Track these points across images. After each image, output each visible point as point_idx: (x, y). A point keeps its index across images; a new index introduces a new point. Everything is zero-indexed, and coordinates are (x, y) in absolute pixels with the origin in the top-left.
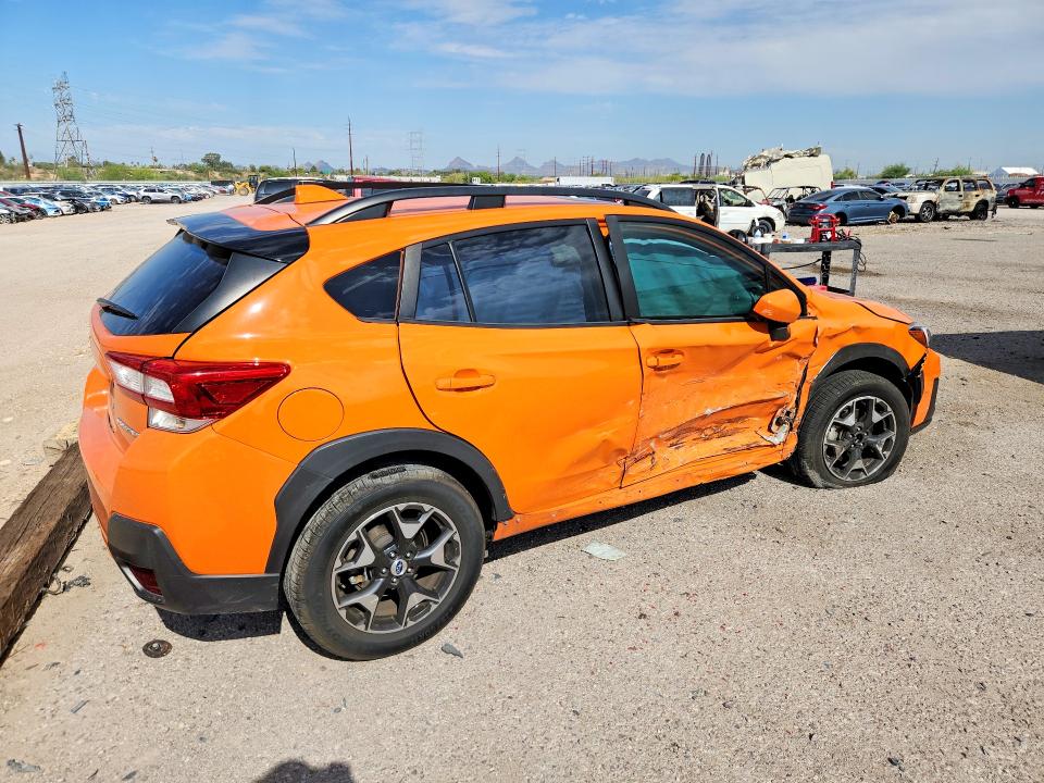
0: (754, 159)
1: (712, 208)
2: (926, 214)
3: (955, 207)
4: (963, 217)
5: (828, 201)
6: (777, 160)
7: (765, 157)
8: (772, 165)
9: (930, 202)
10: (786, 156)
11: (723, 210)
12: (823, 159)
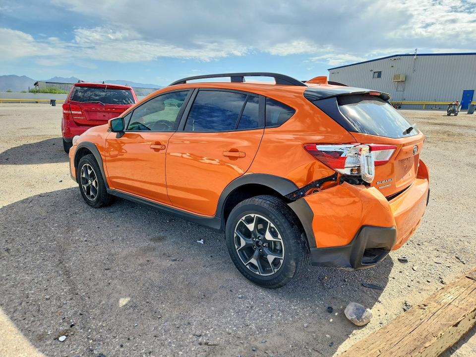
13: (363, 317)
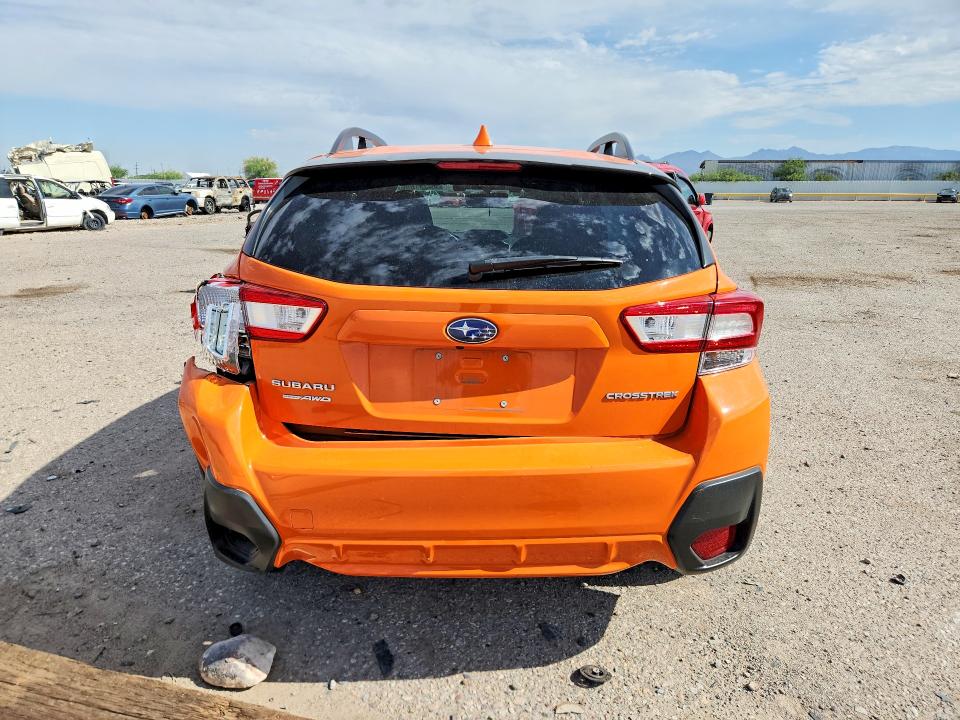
0: (19, 151)
1: (32, 199)
2: (210, 207)
3: (228, 201)
4: (233, 210)
5: (131, 196)
6: (50, 154)
7: (35, 150)
8: (47, 158)
9: (209, 197)
10: (58, 150)
11: (47, 202)
12: (96, 155)
13: (212, 667)
